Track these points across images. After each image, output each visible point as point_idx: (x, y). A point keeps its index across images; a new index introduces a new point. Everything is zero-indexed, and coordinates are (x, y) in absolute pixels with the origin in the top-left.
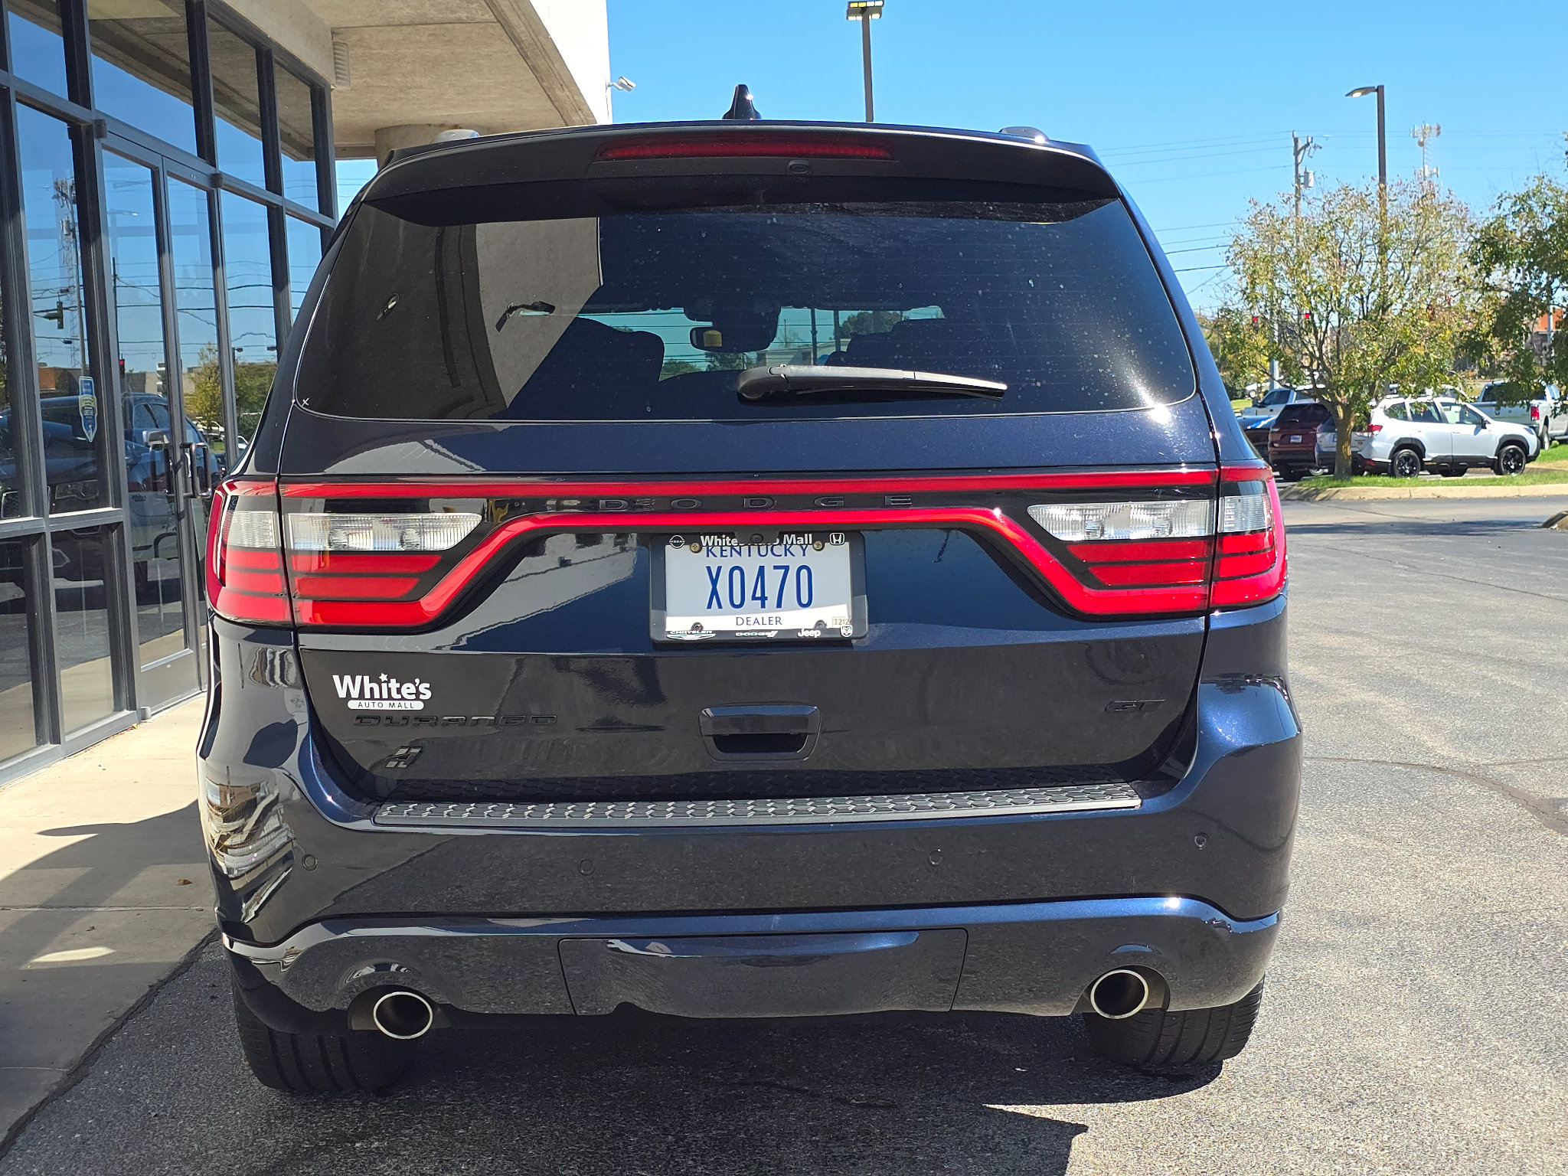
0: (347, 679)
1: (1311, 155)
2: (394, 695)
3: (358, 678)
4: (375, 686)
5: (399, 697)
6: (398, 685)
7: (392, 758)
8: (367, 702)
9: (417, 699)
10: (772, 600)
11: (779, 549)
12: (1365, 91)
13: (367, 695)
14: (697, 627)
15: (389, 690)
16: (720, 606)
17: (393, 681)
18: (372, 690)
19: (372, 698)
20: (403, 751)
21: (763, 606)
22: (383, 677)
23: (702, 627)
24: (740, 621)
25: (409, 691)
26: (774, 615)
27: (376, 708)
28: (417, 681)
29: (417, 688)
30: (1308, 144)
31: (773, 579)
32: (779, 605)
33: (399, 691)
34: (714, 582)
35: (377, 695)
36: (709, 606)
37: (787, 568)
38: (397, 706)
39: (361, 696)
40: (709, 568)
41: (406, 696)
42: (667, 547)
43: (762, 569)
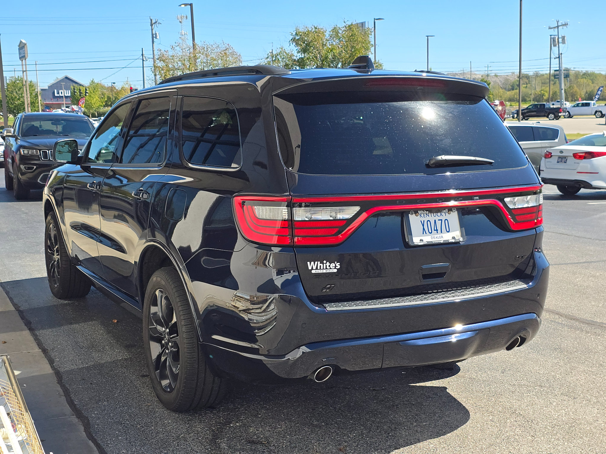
0: (312, 263)
1: (157, 26)
2: (328, 267)
3: (316, 262)
4: (322, 265)
5: (329, 268)
6: (329, 264)
7: (325, 288)
8: (318, 270)
9: (335, 268)
10: (439, 231)
11: (439, 214)
12: (186, 5)
13: (319, 268)
14: (421, 240)
15: (326, 266)
16: (426, 233)
17: (328, 263)
18: (320, 266)
19: (320, 269)
20: (329, 286)
21: (437, 233)
22: (325, 262)
23: (423, 240)
24: (432, 238)
25: (333, 266)
26: (441, 235)
27: (321, 272)
28: (336, 262)
29: (335, 265)
30: (156, 22)
31: (438, 223)
32: (441, 232)
33: (329, 266)
34: (423, 225)
35: (322, 268)
36: (423, 233)
37: (442, 220)
38: (328, 271)
39: (317, 269)
40: (421, 221)
41: (331, 268)
42: (409, 215)
43: (435, 220)
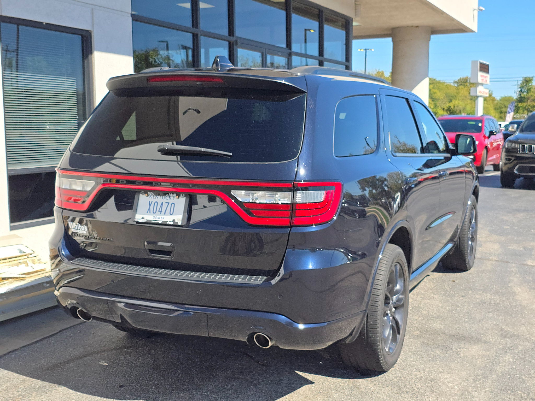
6: (81, 226)
8: (75, 230)
9: (84, 230)
10: (163, 212)
11: (168, 198)
14: (143, 218)
15: (79, 227)
16: (150, 213)
18: (76, 227)
21: (161, 214)
24: (154, 217)
26: (163, 216)
27: (77, 232)
29: (84, 228)
31: (165, 205)
32: (165, 214)
33: (81, 228)
34: (150, 205)
36: (147, 212)
37: (169, 203)
38: (81, 232)
39: (74, 228)
40: (149, 201)
42: (140, 194)
43: (162, 203)
